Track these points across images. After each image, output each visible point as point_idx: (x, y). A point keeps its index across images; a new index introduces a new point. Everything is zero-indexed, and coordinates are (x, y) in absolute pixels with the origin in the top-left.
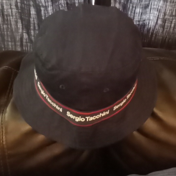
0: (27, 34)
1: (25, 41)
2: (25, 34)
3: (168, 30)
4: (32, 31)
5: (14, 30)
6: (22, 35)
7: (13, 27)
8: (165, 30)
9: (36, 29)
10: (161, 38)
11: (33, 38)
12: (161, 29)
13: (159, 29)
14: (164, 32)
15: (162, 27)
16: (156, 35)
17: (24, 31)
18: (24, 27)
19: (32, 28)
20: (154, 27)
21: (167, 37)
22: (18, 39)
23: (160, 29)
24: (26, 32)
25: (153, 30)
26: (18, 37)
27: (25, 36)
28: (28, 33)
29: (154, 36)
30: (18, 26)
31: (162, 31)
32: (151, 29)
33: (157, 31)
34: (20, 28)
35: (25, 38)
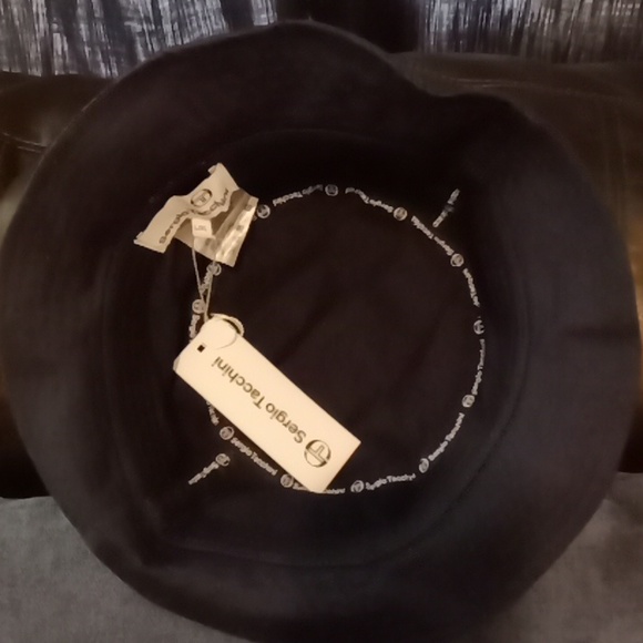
0: (65, 38)
1: (61, 60)
2: (57, 36)
3: (574, 14)
4: (83, 26)
5: (17, 23)
6: (49, 43)
7: (15, 10)
8: (564, 16)
9: (94, 18)
10: (550, 45)
11: (87, 49)
12: (548, 14)
13: (542, 12)
14: (562, 23)
15: (552, 8)
16: (532, 38)
17: (55, 26)
18: (53, 11)
19: (81, 11)
20: (523, 7)
21: (573, 41)
22: (32, 56)
23: (545, 15)
24: (62, 28)
25: (523, 20)
26: (33, 46)
27: (60, 44)
28: (71, 35)
29: (525, 39)
30: (34, 9)
31: (552, 21)
32: (515, 15)
33: (535, 20)
34: (41, 16)
35: (60, 53)
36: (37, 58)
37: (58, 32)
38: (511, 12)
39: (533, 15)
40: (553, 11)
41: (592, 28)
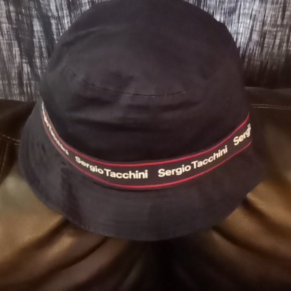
0: (29, 66)
1: (27, 76)
2: (25, 66)
3: (270, 49)
4: (38, 61)
5: (6, 59)
6: (21, 68)
7: (5, 53)
8: (265, 50)
9: (43, 57)
10: (259, 63)
11: (39, 71)
12: (257, 49)
13: (255, 48)
14: (264, 54)
15: (260, 46)
16: (250, 60)
17: (24, 60)
18: (23, 54)
19: (37, 54)
20: (245, 46)
21: (269, 61)
22: (13, 75)
23: (256, 50)
24: (27, 61)
25: (245, 51)
26: (14, 70)
27: (26, 68)
28: (32, 64)
29: (246, 60)
30: (14, 53)
31: (259, 52)
33: (251, 52)
34: (17, 56)
35: (26, 73)
36: (15, 76)
37: (26, 63)
38: (240, 48)
39: (250, 49)
40: (260, 48)
41: (278, 55)
